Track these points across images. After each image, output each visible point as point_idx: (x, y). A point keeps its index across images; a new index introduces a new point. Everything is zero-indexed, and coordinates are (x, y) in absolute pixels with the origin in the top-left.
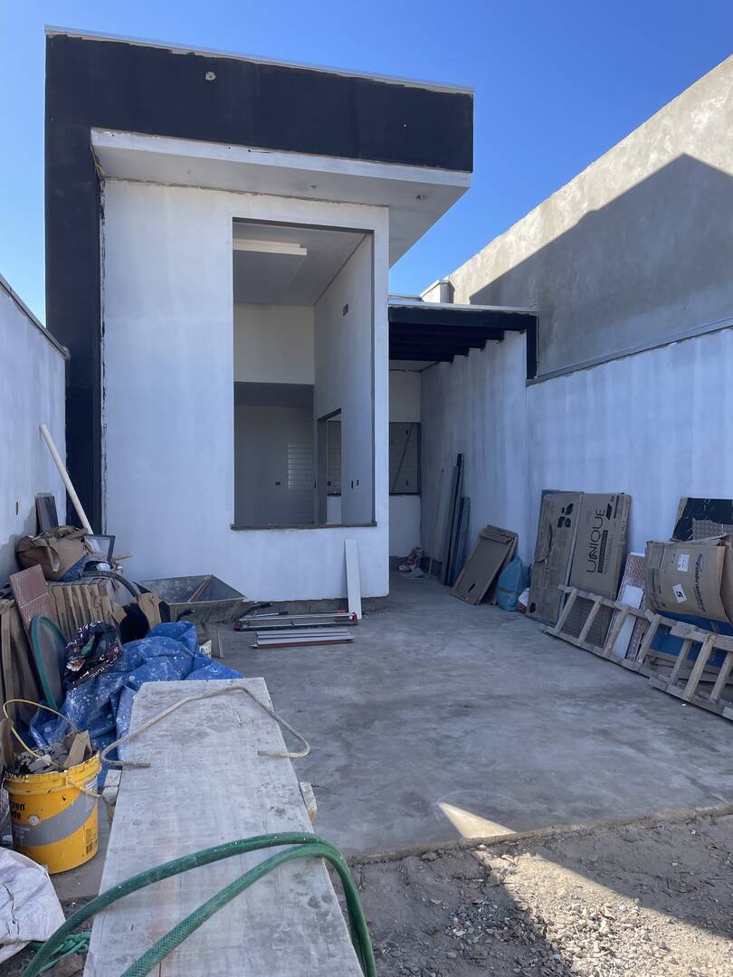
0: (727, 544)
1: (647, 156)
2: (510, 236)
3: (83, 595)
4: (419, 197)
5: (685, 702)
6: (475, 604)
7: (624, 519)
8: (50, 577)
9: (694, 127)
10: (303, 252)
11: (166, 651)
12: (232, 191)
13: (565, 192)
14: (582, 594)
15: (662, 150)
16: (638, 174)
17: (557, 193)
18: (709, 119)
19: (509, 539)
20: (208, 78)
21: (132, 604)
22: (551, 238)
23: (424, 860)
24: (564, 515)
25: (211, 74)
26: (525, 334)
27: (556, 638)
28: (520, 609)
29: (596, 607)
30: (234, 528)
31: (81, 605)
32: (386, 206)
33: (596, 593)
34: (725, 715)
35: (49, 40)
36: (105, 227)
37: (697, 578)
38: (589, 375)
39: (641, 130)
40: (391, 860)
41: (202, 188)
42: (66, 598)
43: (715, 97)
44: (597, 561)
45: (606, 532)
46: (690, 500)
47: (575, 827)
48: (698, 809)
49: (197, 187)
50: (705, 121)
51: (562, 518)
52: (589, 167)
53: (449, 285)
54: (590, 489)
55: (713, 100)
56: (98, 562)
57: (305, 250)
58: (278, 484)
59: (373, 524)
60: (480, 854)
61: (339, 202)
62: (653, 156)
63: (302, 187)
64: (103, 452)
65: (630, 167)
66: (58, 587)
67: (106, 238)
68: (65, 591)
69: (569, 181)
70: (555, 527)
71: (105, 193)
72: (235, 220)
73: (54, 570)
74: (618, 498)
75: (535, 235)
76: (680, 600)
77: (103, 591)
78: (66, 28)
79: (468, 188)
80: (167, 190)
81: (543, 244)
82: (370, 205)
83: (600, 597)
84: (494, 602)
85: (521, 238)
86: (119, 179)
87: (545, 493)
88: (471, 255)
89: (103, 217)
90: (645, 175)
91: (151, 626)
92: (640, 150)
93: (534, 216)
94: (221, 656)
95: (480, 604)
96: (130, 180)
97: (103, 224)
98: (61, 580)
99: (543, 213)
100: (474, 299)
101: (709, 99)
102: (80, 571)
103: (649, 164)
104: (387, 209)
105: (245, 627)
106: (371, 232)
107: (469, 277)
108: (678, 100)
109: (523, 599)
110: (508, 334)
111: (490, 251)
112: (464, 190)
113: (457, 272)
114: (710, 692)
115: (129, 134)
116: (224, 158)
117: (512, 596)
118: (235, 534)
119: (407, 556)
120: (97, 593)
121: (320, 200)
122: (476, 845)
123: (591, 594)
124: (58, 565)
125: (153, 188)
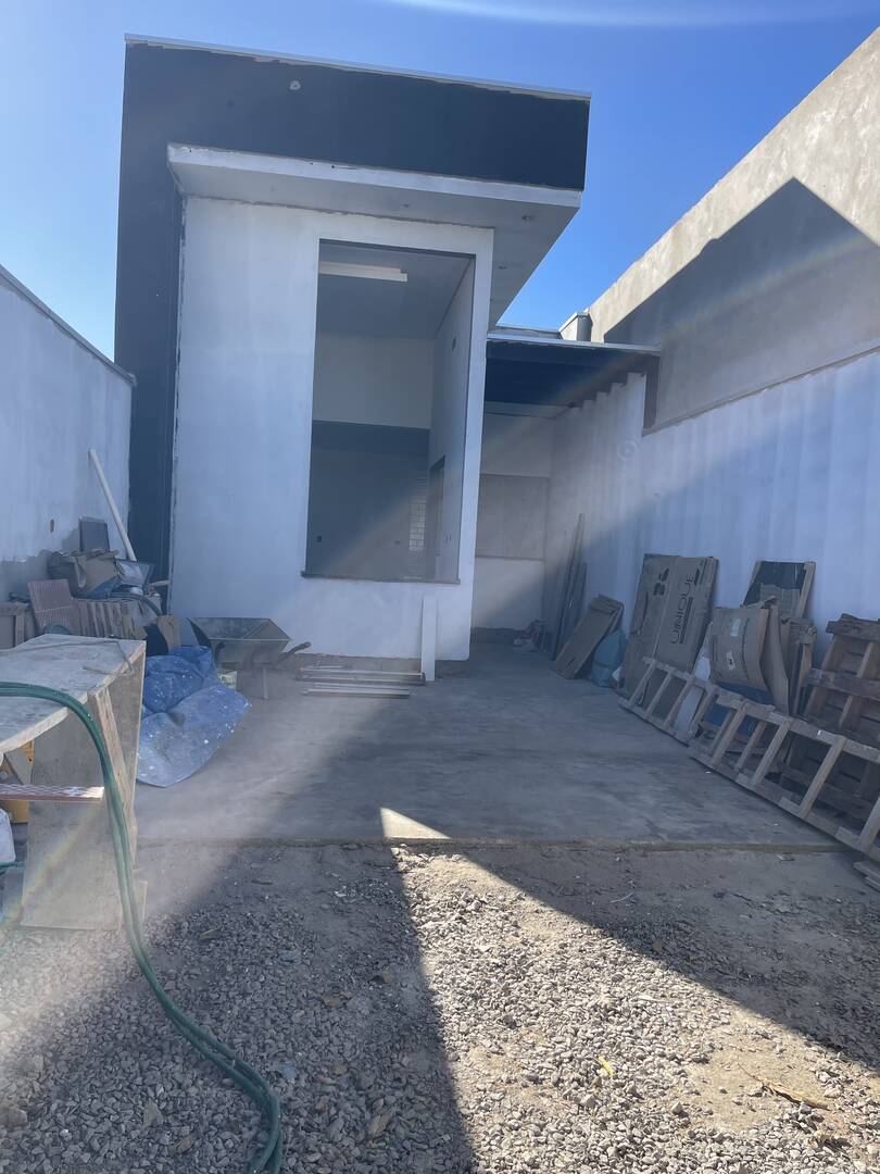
0: (773, 607)
1: (766, 173)
2: (643, 265)
3: (106, 612)
4: (525, 218)
5: (710, 770)
6: (570, 679)
7: (709, 585)
8: (76, 593)
9: (807, 143)
10: (403, 278)
11: (175, 669)
12: (320, 210)
13: (694, 213)
14: (660, 666)
15: (778, 169)
16: (759, 196)
17: (687, 214)
18: (820, 134)
19: (615, 608)
20: (292, 88)
21: (152, 625)
22: (680, 267)
23: (345, 849)
24: (659, 581)
25: (296, 83)
26: (645, 377)
27: (629, 711)
28: (611, 684)
29: (668, 679)
30: (304, 575)
31: (104, 621)
32: (492, 227)
33: (671, 664)
34: (737, 781)
35: (129, 50)
36: (185, 248)
37: (744, 643)
38: (695, 423)
39: (762, 145)
40: (315, 845)
41: (289, 206)
42: (90, 614)
43: (826, 109)
44: (680, 631)
45: (691, 599)
46: (764, 564)
47: (500, 841)
48: (633, 842)
49: (282, 205)
50: (816, 136)
51: (658, 585)
52: (716, 186)
53: (588, 317)
54: (686, 554)
55: (824, 113)
56: (131, 586)
57: (405, 276)
58: (398, 543)
59: (457, 582)
60: (396, 850)
61: (437, 223)
62: (771, 175)
63: (395, 206)
64: (173, 487)
65: (750, 187)
66: (83, 604)
67: (186, 260)
68: (89, 606)
69: (699, 200)
70: (651, 595)
71: (187, 212)
72: (322, 241)
73: (81, 586)
74: (705, 562)
75: (666, 262)
76: (732, 667)
77: (125, 611)
78: (146, 37)
79: (578, 209)
80: (250, 208)
81: (671, 275)
82: (473, 226)
83: (673, 669)
84: (590, 678)
85: (653, 265)
86: (202, 197)
87: (647, 557)
88: (609, 285)
89: (184, 238)
90: (763, 198)
91: (170, 648)
92: (761, 166)
93: (666, 240)
94: (266, 697)
95: (576, 678)
96: (214, 198)
97: (184, 244)
98: (88, 598)
99: (675, 237)
100: (608, 337)
101: (821, 111)
102: (107, 590)
103: (767, 184)
104: (492, 231)
105: (305, 677)
106: (473, 257)
107: (606, 308)
108: (796, 111)
109: (616, 675)
110: (632, 377)
111: (627, 279)
112: (574, 210)
113: (596, 303)
114: (736, 762)
115: (207, 150)
116: (305, 174)
117: (607, 670)
118: (304, 580)
119: (523, 629)
120: (119, 611)
121: (417, 220)
122: (398, 842)
123: (667, 666)
124: (84, 582)
125: (237, 206)
